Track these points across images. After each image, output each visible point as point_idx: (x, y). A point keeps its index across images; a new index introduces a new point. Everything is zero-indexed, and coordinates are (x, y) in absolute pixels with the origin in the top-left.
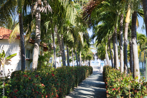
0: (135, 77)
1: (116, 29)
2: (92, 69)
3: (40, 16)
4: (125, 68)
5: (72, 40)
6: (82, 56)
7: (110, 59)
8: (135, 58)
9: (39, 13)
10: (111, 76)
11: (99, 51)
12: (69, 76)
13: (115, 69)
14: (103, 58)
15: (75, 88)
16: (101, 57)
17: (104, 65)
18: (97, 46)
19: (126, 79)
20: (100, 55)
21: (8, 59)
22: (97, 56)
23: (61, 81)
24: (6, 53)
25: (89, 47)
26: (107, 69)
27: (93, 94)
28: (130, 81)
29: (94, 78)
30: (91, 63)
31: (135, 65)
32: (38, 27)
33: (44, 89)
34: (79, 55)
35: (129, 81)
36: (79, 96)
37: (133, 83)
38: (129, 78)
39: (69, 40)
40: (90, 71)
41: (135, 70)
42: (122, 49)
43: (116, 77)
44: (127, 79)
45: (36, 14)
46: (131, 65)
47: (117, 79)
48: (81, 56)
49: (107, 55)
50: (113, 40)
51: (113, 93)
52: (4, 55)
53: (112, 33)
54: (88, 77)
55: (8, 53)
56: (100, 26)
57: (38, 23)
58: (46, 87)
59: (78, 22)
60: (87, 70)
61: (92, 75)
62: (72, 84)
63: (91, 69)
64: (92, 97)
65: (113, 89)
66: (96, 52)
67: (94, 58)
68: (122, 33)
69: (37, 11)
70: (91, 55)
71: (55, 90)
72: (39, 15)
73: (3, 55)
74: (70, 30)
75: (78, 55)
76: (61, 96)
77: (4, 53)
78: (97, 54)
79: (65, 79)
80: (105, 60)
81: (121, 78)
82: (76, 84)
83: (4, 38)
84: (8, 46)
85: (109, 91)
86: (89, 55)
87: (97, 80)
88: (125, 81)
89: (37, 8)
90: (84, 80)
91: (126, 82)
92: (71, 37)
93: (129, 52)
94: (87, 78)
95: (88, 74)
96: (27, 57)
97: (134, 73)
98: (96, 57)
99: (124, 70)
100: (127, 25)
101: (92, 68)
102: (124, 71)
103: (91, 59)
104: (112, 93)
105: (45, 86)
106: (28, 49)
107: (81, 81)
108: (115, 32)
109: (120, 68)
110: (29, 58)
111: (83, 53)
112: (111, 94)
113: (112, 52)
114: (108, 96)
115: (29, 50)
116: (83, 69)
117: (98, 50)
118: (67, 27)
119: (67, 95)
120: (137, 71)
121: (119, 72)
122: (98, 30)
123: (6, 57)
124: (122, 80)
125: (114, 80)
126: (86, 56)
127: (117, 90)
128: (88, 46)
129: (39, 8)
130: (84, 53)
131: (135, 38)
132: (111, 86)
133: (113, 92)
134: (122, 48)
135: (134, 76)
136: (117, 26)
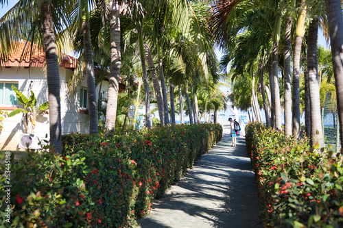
0: (314, 145)
1: (276, 45)
2: (221, 131)
3: (119, 22)
4: (294, 126)
5: (182, 68)
6: (200, 101)
7: (261, 108)
8: (313, 109)
9: (117, 17)
10: (266, 144)
11: (238, 90)
12: (178, 144)
13: (274, 129)
14: (245, 105)
15: (189, 169)
16: (241, 102)
17: (247, 120)
18: (233, 79)
19: (296, 148)
20: (239, 100)
21: (42, 109)
22: (232, 101)
23: (163, 156)
24: (38, 97)
25: (215, 82)
26: (255, 131)
27: (227, 181)
28: (305, 153)
29: (225, 150)
30: (217, 116)
31: (314, 122)
32: (115, 46)
33: (135, 169)
34: (193, 100)
35: (302, 151)
36: (199, 185)
37: (309, 155)
38: (302, 146)
39: (174, 69)
40: (216, 133)
41: (314, 132)
42: (288, 89)
43: (278, 145)
44: (299, 148)
45: (112, 18)
46: (306, 121)
47: (279, 149)
48: (196, 101)
49: (255, 99)
50: (269, 69)
51: (272, 174)
52: (33, 102)
53: (268, 53)
54: (213, 147)
55: (42, 98)
56: (241, 38)
57: (116, 38)
58: (139, 166)
59: (197, 32)
60: (212, 133)
61: (220, 142)
62: (182, 163)
63: (218, 129)
64: (225, 187)
65: (272, 168)
66: (230, 93)
67: (225, 107)
68: (288, 54)
69: (113, 12)
70: (219, 100)
71: (155, 172)
72: (117, 21)
73: (31, 102)
74: (176, 46)
75: (191, 99)
76: (164, 185)
77: (33, 97)
78: (232, 97)
79: (171, 150)
80: (249, 109)
81: (288, 147)
82: (191, 163)
83: (33, 65)
84: (42, 83)
85: (263, 172)
86: (214, 99)
87: (234, 154)
88: (295, 153)
89: (112, 7)
90: (204, 153)
91: (297, 153)
92: (179, 64)
93: (303, 91)
94: (211, 150)
95: (214, 141)
96: (81, 106)
97: (311, 137)
98: (229, 103)
99: (293, 131)
100: (300, 40)
101: (221, 127)
102: (293, 134)
103: (220, 107)
104: (270, 174)
105: (136, 164)
106: (83, 87)
107: (199, 156)
108: (273, 53)
109: (285, 128)
110: (85, 106)
111: (201, 95)
112: (268, 175)
113: (265, 91)
114: (261, 181)
115: (85, 91)
116: (202, 131)
117: (236, 87)
118: (169, 41)
119: (174, 184)
120: (317, 133)
121: (282, 137)
122: (237, 46)
123: (38, 105)
124: (288, 150)
125: (272, 151)
126: (207, 101)
127: (279, 169)
128: (214, 79)
129: (117, 6)
130: (203, 96)
131: (315, 70)
132: (267, 163)
133: (273, 172)
134: (289, 86)
135: (311, 143)
136: (278, 38)
